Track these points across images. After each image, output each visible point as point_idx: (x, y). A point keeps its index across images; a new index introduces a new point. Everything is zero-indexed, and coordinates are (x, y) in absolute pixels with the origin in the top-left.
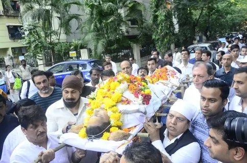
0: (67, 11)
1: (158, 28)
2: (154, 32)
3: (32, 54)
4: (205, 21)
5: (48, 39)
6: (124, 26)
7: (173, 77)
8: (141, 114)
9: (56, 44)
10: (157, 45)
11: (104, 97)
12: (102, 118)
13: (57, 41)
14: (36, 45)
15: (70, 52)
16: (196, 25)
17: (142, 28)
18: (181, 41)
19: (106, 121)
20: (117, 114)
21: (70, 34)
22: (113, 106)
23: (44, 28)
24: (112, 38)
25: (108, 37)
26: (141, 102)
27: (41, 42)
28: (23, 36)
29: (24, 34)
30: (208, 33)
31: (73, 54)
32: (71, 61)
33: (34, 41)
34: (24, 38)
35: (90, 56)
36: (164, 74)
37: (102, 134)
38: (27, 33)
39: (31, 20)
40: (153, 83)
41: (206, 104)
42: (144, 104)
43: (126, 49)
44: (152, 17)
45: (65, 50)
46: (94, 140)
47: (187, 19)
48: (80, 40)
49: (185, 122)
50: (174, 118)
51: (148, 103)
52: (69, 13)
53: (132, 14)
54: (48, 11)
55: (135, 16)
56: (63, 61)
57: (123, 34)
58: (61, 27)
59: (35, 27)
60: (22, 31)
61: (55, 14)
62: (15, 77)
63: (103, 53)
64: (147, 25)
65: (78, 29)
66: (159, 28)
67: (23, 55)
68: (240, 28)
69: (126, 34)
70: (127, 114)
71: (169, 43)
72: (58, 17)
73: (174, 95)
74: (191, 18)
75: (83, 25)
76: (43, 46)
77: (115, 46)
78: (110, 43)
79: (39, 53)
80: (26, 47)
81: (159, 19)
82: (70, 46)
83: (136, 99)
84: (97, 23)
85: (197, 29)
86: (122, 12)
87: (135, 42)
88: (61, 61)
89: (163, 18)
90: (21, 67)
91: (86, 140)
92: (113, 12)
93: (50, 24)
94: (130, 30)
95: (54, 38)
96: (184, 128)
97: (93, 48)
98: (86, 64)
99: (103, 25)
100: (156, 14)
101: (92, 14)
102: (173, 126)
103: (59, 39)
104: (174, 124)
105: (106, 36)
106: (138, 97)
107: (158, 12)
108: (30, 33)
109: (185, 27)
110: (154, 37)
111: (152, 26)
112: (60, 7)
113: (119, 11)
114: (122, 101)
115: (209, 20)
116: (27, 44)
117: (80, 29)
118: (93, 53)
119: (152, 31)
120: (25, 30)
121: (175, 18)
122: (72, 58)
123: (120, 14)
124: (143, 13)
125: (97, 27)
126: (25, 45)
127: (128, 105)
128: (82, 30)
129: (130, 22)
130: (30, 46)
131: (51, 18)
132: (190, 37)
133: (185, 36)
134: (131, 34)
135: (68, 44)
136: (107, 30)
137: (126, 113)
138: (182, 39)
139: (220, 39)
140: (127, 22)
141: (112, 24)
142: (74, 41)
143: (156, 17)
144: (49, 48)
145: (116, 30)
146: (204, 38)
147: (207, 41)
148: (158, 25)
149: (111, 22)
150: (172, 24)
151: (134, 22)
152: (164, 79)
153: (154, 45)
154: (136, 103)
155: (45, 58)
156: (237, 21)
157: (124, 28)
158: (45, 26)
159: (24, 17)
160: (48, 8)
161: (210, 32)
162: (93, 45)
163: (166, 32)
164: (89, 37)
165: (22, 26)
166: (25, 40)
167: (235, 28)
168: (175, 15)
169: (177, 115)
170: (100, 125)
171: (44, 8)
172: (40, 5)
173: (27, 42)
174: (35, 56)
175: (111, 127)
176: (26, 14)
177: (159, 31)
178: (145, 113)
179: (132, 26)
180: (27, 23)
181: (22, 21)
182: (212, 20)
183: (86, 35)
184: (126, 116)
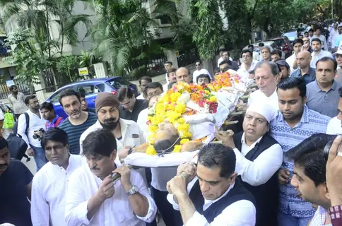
0: (69, 11)
1: (199, 26)
2: (194, 32)
3: (24, 76)
4: (264, 10)
5: (45, 54)
6: (152, 26)
7: (238, 82)
8: (210, 123)
9: (58, 59)
10: (201, 49)
11: (166, 111)
12: (169, 131)
13: (59, 55)
14: (30, 64)
15: (80, 70)
16: (252, 17)
17: (178, 27)
18: (233, 41)
19: (175, 134)
20: (185, 126)
21: (77, 44)
22: (179, 118)
23: (38, 38)
24: (137, 44)
25: (131, 43)
26: (208, 111)
27: (36, 59)
28: (8, 51)
29: (10, 48)
30: (269, 27)
31: (83, 71)
32: (82, 82)
33: (26, 57)
34: (10, 54)
35: (108, 72)
36: (227, 79)
37: (173, 148)
38: (14, 47)
39: (17, 27)
40: (215, 90)
41: (288, 107)
42: (211, 112)
43: (158, 57)
44: (190, 10)
45: (72, 66)
46: (165, 155)
47: (238, 10)
48: (91, 50)
49: (264, 124)
50: (253, 119)
51: (215, 111)
52: (72, 13)
53: (162, 9)
54: (41, 13)
55: (166, 11)
56: (71, 83)
57: (151, 37)
58: (63, 35)
59: (25, 37)
60: (7, 44)
61: (52, 17)
62: (4, 111)
63: (126, 67)
64: (184, 22)
65: (86, 35)
66: (202, 26)
67: (12, 78)
68: (310, 17)
69: (156, 37)
70: (195, 124)
71: (216, 44)
72: (57, 21)
73: (242, 102)
74: (245, 8)
75: (94, 30)
76: (40, 63)
77: (142, 56)
78: (134, 52)
79: (35, 74)
80: (15, 67)
81: (200, 12)
82: (79, 61)
83: (201, 108)
84: (114, 25)
85: (253, 23)
86: (148, 6)
87: (169, 48)
88: (68, 84)
89: (205, 10)
90: (11, 96)
91: (156, 156)
92: (135, 7)
93: (47, 31)
94: (161, 31)
95: (54, 51)
96: (264, 130)
97: (111, 61)
98: (103, 84)
99: (123, 26)
100: (196, 5)
101: (105, 13)
102: (252, 128)
103: (61, 53)
104: (253, 126)
105: (128, 42)
106: (203, 106)
107: (198, 3)
108: (19, 47)
109: (236, 21)
110: (194, 38)
111: (190, 23)
112: (58, 6)
113: (143, 5)
114: (187, 112)
115: (268, 8)
116: (17, 62)
117: (90, 36)
118: (112, 68)
119: (192, 30)
120: (11, 43)
121: (222, 9)
122: (82, 77)
123: (145, 10)
124: (177, 6)
125: (114, 31)
126: (14, 65)
127: (195, 115)
128: (93, 36)
129: (159, 20)
130: (21, 66)
131: (47, 22)
132: (245, 34)
133: (238, 33)
134: (162, 37)
135: (76, 58)
136: (128, 34)
137: (193, 123)
138: (234, 38)
139: (286, 35)
140: (156, 20)
141: (134, 24)
142: (83, 53)
143: (195, 10)
144: (49, 66)
145: (141, 32)
146: (264, 34)
147: (269, 37)
148: (199, 22)
149: (132, 22)
150: (218, 19)
151: (165, 19)
152: (227, 86)
153: (197, 49)
154: (203, 113)
155: (45, 80)
156: (307, 8)
157: (152, 30)
158: (39, 35)
159: (7, 24)
160: (42, 8)
161: (272, 25)
162: (111, 56)
163: (211, 30)
164: (105, 45)
165: (6, 38)
166: (11, 57)
167: (306, 17)
168: (221, 6)
169: (257, 116)
170: (169, 138)
171: (35, 8)
172: (28, 4)
173: (16, 59)
174: (29, 78)
175: (180, 139)
176: (9, 20)
177: (202, 30)
178: (214, 122)
179: (162, 26)
180: (13, 33)
181: (4, 30)
182: (273, 8)
183: (99, 43)
184: (194, 126)
